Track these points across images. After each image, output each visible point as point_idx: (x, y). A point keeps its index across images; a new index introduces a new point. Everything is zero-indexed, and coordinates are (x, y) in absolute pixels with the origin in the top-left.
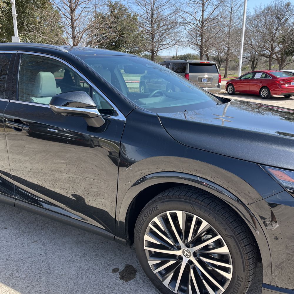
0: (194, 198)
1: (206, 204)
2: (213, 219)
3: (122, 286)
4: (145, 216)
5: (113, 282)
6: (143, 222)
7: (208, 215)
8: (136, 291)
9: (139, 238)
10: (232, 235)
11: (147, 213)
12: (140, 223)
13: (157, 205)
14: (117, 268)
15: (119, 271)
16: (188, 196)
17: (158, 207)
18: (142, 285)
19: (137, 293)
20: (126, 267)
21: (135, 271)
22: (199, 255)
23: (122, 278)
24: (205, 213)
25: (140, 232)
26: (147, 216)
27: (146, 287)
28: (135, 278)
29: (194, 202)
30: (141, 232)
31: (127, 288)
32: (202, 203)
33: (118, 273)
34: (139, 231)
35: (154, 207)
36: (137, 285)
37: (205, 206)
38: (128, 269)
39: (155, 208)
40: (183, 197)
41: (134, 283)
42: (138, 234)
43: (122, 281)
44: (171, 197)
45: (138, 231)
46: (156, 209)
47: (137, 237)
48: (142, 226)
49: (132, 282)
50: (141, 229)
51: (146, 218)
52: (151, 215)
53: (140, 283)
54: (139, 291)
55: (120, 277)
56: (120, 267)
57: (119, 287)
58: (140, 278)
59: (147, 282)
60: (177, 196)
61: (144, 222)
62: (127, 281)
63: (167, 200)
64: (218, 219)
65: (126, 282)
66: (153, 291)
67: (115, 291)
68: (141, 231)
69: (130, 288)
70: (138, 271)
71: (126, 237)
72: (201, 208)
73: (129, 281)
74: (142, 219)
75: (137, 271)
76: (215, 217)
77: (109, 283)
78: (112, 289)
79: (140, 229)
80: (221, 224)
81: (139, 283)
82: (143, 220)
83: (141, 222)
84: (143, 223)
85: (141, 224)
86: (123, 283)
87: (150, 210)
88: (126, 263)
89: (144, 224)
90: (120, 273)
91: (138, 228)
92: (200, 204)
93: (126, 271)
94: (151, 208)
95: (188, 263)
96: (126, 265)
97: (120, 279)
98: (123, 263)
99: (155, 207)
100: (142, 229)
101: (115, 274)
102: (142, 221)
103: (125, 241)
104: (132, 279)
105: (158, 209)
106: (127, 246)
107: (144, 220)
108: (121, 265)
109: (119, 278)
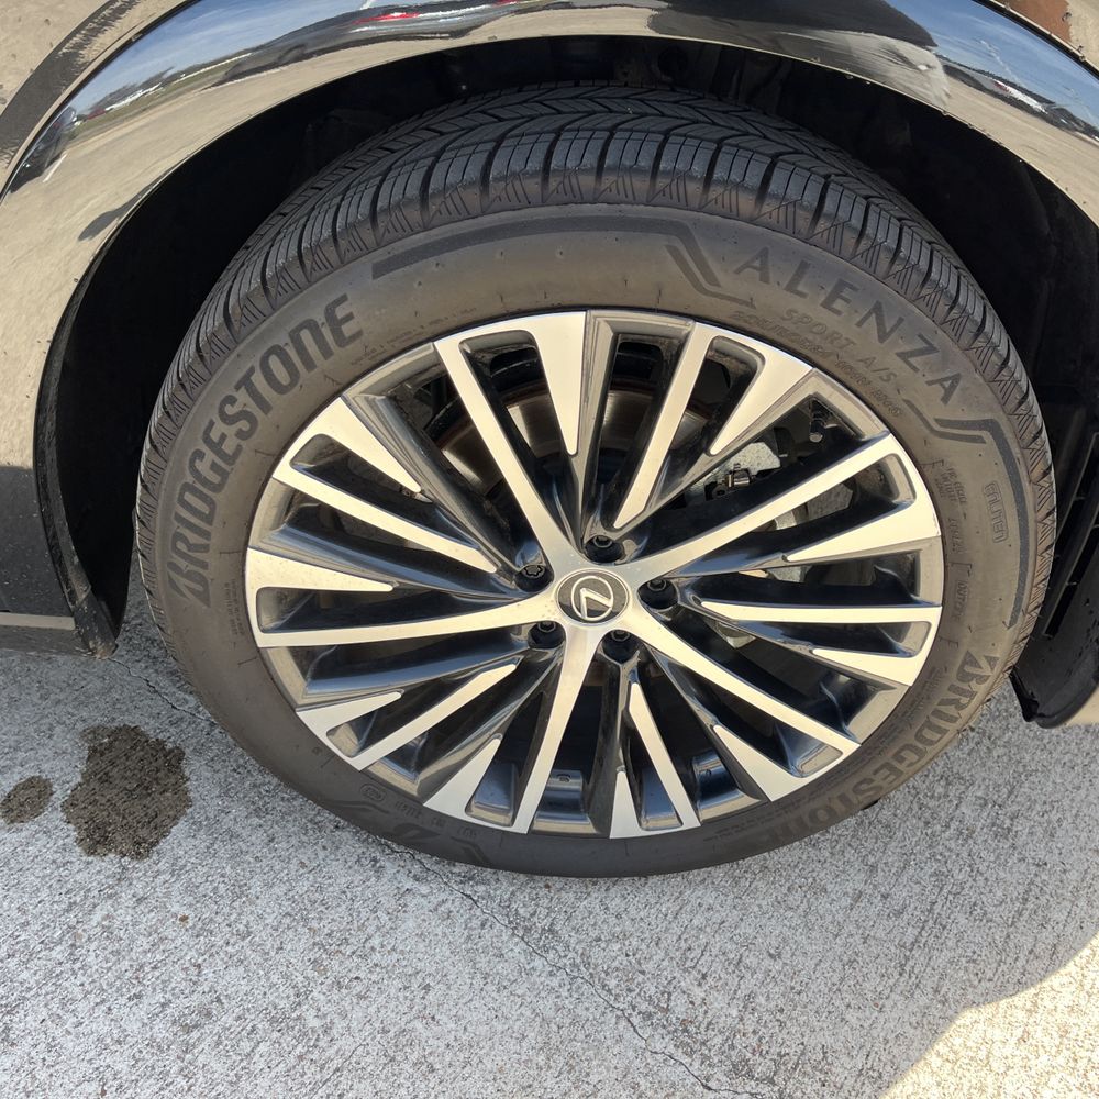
0: (687, 176)
1: (800, 212)
2: (859, 324)
3: (126, 897)
4: (230, 410)
5: (44, 895)
6: (214, 466)
7: (827, 305)
8: (239, 891)
9: (203, 581)
10: (988, 416)
11: (245, 382)
12: (190, 479)
13: (343, 299)
14: (31, 783)
15: (60, 794)
16: (633, 170)
17: (349, 317)
18: (259, 838)
19: (252, 903)
20: (93, 750)
21: (172, 760)
22: (690, 595)
23: (96, 840)
24: (800, 288)
25: (202, 541)
26: (253, 408)
27: (294, 841)
28: (188, 803)
29: (699, 210)
30: (215, 541)
31: (168, 895)
32: (766, 208)
33: (53, 817)
34: (193, 538)
35: (312, 326)
36: (223, 851)
37: (794, 234)
38: (112, 763)
39: (326, 332)
40: (587, 181)
41: (202, 841)
42: (182, 563)
43: (108, 864)
44: (472, 197)
45: (178, 537)
46: (337, 333)
47: (182, 582)
48: (218, 497)
49: (179, 840)
50: (210, 523)
51: (244, 425)
52: (290, 395)
53: (238, 828)
54: (256, 887)
55: (80, 841)
56: (45, 766)
57: (107, 917)
58: (226, 793)
59: (282, 806)
60: (533, 186)
61: (231, 459)
62: (141, 848)
63: (436, 234)
64: (901, 320)
65: (139, 856)
66: (344, 849)
67: (91, 959)
68: (207, 535)
69: (190, 889)
70: (187, 751)
71: (72, 593)
72: (764, 255)
73: (163, 845)
74: (207, 440)
75: (179, 755)
76: (877, 309)
77: (15, 914)
78: (58, 953)
79: (194, 520)
80: (921, 352)
81: (233, 835)
82: (216, 447)
83: (203, 467)
84: (224, 475)
85: (205, 482)
86: (125, 869)
87: (277, 351)
88: (80, 726)
89: (232, 479)
90: (70, 805)
91: (179, 518)
92: (751, 221)
93: (106, 779)
94: (282, 339)
95: (601, 652)
96: (83, 735)
97: (91, 851)
98: (58, 729)
99: (320, 318)
100: (217, 521)
101: (30, 827)
102: (210, 456)
103: (68, 624)
104: (175, 820)
105: (359, 334)
106: (93, 652)
107: (229, 447)
108: (49, 753)
109: (78, 849)
